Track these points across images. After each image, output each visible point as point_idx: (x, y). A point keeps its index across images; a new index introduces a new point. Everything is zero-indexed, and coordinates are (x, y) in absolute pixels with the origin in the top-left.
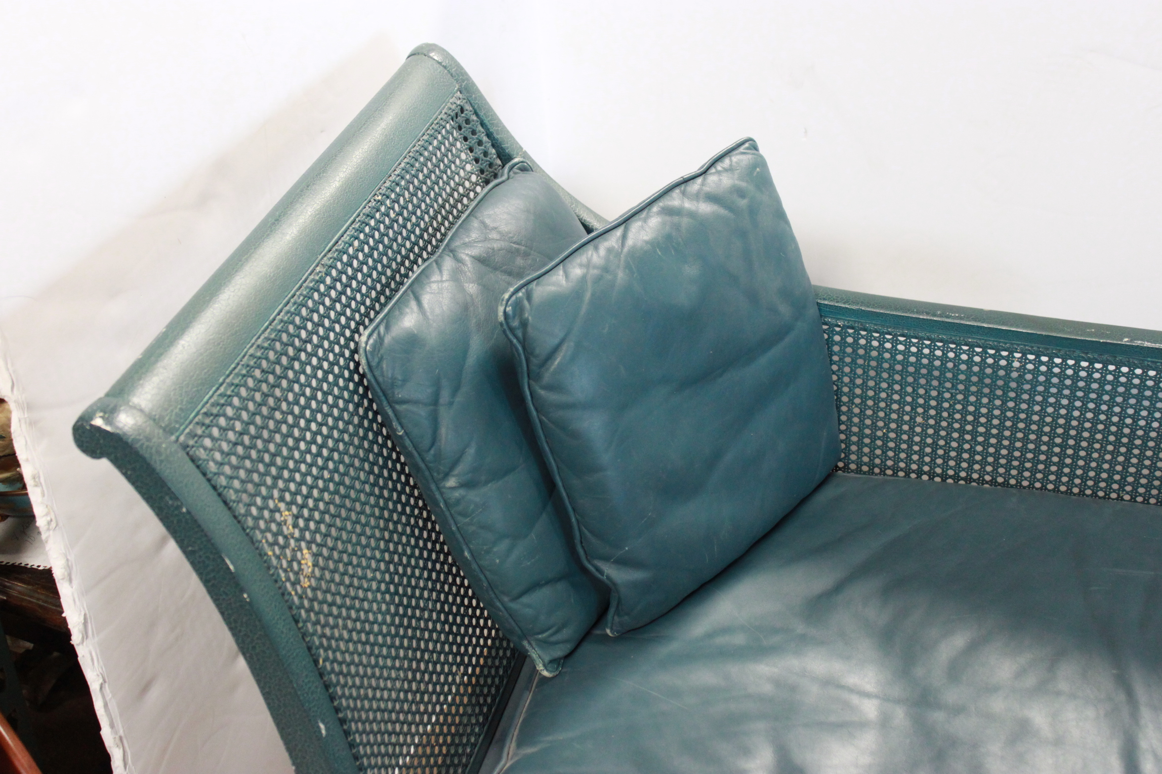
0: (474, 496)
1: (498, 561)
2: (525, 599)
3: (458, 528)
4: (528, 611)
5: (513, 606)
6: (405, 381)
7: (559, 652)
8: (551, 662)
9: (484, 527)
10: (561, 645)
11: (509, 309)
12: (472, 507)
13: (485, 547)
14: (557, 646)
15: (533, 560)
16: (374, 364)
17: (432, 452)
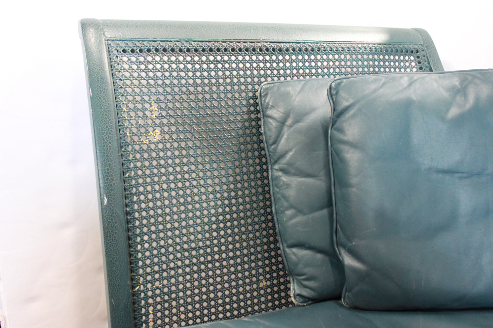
0: (285, 179)
1: (285, 219)
2: (294, 250)
3: (273, 193)
4: (293, 257)
5: (287, 250)
6: (272, 107)
7: (305, 293)
8: (299, 295)
9: (284, 197)
10: (308, 290)
11: (333, 85)
12: (282, 183)
13: (281, 209)
14: (306, 289)
15: (304, 229)
16: (263, 94)
17: (273, 147)
